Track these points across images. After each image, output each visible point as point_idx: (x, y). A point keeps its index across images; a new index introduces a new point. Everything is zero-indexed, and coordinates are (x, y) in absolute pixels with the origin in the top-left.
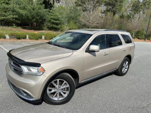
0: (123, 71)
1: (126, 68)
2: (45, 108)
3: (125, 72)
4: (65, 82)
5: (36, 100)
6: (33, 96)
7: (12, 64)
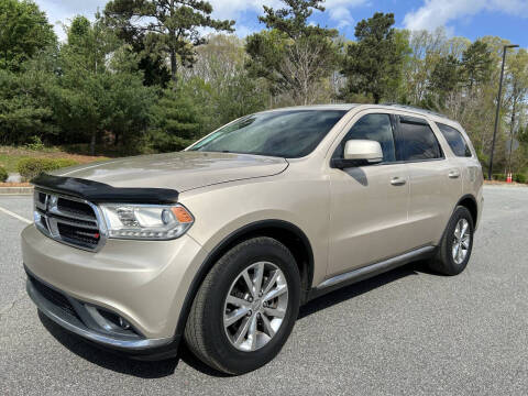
1: (464, 248)
3: (461, 261)
6: (146, 328)
7: (54, 209)
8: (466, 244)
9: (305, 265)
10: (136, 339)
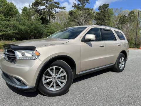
0: (120, 66)
1: (123, 65)
2: (40, 99)
3: (122, 68)
4: (62, 69)
5: (30, 88)
6: (27, 83)
7: (7, 53)
8: (124, 64)
9: (74, 68)
10: (25, 86)
